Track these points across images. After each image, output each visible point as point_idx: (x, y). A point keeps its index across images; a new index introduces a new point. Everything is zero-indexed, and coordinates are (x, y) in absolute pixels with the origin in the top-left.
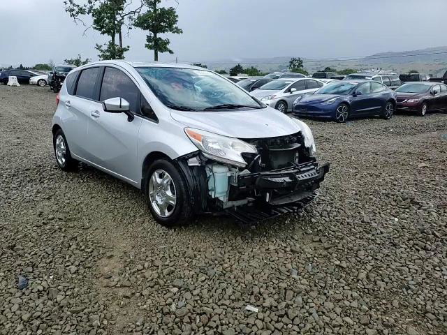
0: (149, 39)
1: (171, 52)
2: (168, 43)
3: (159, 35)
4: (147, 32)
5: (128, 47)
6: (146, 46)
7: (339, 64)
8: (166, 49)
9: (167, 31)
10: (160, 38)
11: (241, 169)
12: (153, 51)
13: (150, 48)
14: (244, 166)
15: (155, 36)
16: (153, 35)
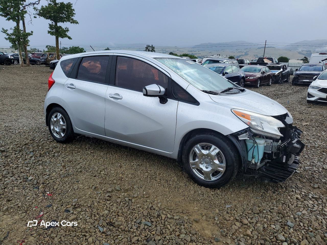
0: (51, 27)
1: (70, 38)
2: (68, 30)
3: (59, 24)
4: (49, 22)
5: (32, 32)
6: (49, 32)
7: (178, 50)
8: (66, 36)
9: (66, 21)
10: (60, 27)
11: (277, 141)
12: (54, 37)
13: (52, 34)
14: (279, 138)
15: (56, 24)
16: (54, 24)
